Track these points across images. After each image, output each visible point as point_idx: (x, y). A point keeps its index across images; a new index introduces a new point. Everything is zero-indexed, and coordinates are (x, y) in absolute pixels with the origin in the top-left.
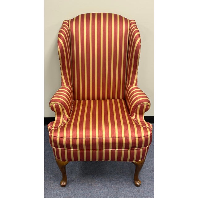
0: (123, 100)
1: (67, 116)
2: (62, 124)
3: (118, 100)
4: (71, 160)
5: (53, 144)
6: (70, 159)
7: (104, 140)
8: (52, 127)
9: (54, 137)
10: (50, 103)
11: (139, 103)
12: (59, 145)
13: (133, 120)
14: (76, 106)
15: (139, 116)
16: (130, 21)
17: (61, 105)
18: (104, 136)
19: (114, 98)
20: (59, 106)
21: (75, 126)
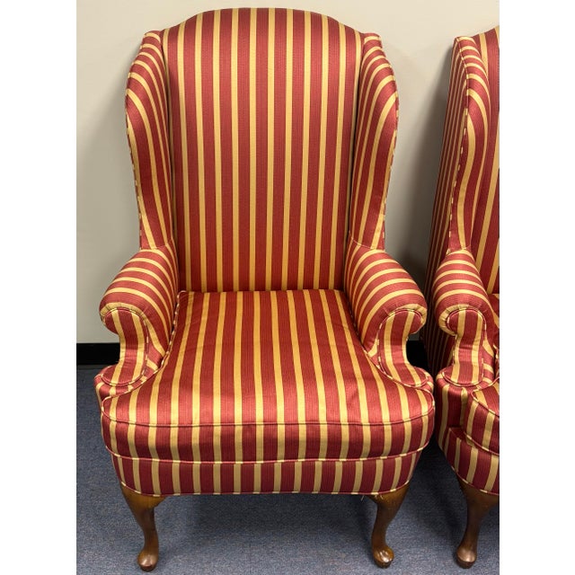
0: (337, 293)
1: (159, 347)
2: (141, 376)
3: (322, 293)
4: (172, 492)
5: (114, 443)
6: (167, 489)
7: (281, 430)
8: (107, 385)
9: (118, 422)
10: (101, 308)
11: (389, 307)
12: (132, 450)
13: (372, 359)
14: (189, 311)
15: (390, 346)
16: (363, 36)
17: (137, 313)
18: (281, 419)
19: (308, 285)
20: (133, 315)
21: (186, 384)
